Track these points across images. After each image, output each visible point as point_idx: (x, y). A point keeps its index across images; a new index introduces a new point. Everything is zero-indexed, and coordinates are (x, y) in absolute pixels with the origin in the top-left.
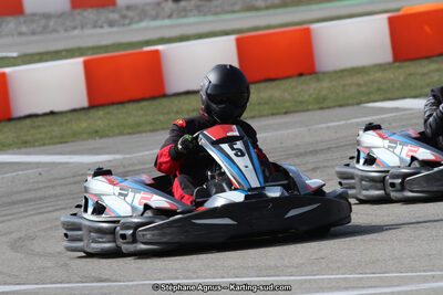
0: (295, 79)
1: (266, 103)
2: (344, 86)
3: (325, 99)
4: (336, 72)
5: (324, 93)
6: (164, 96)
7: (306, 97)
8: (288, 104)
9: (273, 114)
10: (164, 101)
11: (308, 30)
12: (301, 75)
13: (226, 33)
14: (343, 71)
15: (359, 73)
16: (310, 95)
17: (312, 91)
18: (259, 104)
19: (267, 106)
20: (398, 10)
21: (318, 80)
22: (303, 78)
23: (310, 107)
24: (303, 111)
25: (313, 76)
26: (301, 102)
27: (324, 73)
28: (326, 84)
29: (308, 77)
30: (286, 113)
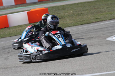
2: (16, 30)
3: (11, 34)
4: (14, 27)
5: (11, 32)
7: (6, 34)
8: (1, 36)
11: (6, 16)
12: (5, 28)
14: (16, 26)
16: (8, 33)
20: (30, 10)
21: (10, 29)
22: (6, 29)
23: (7, 36)
26: (5, 35)
27: (11, 27)
28: (12, 30)
29: (7, 28)
30: (1, 38)
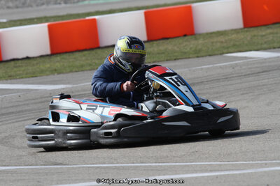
0: (182, 38)
1: (163, 53)
6: (99, 48)
9: (167, 60)
10: (99, 51)
13: (139, 9)
15: (222, 35)
17: (192, 46)
18: (159, 53)
19: (163, 55)
24: (186, 58)
25: (193, 36)
